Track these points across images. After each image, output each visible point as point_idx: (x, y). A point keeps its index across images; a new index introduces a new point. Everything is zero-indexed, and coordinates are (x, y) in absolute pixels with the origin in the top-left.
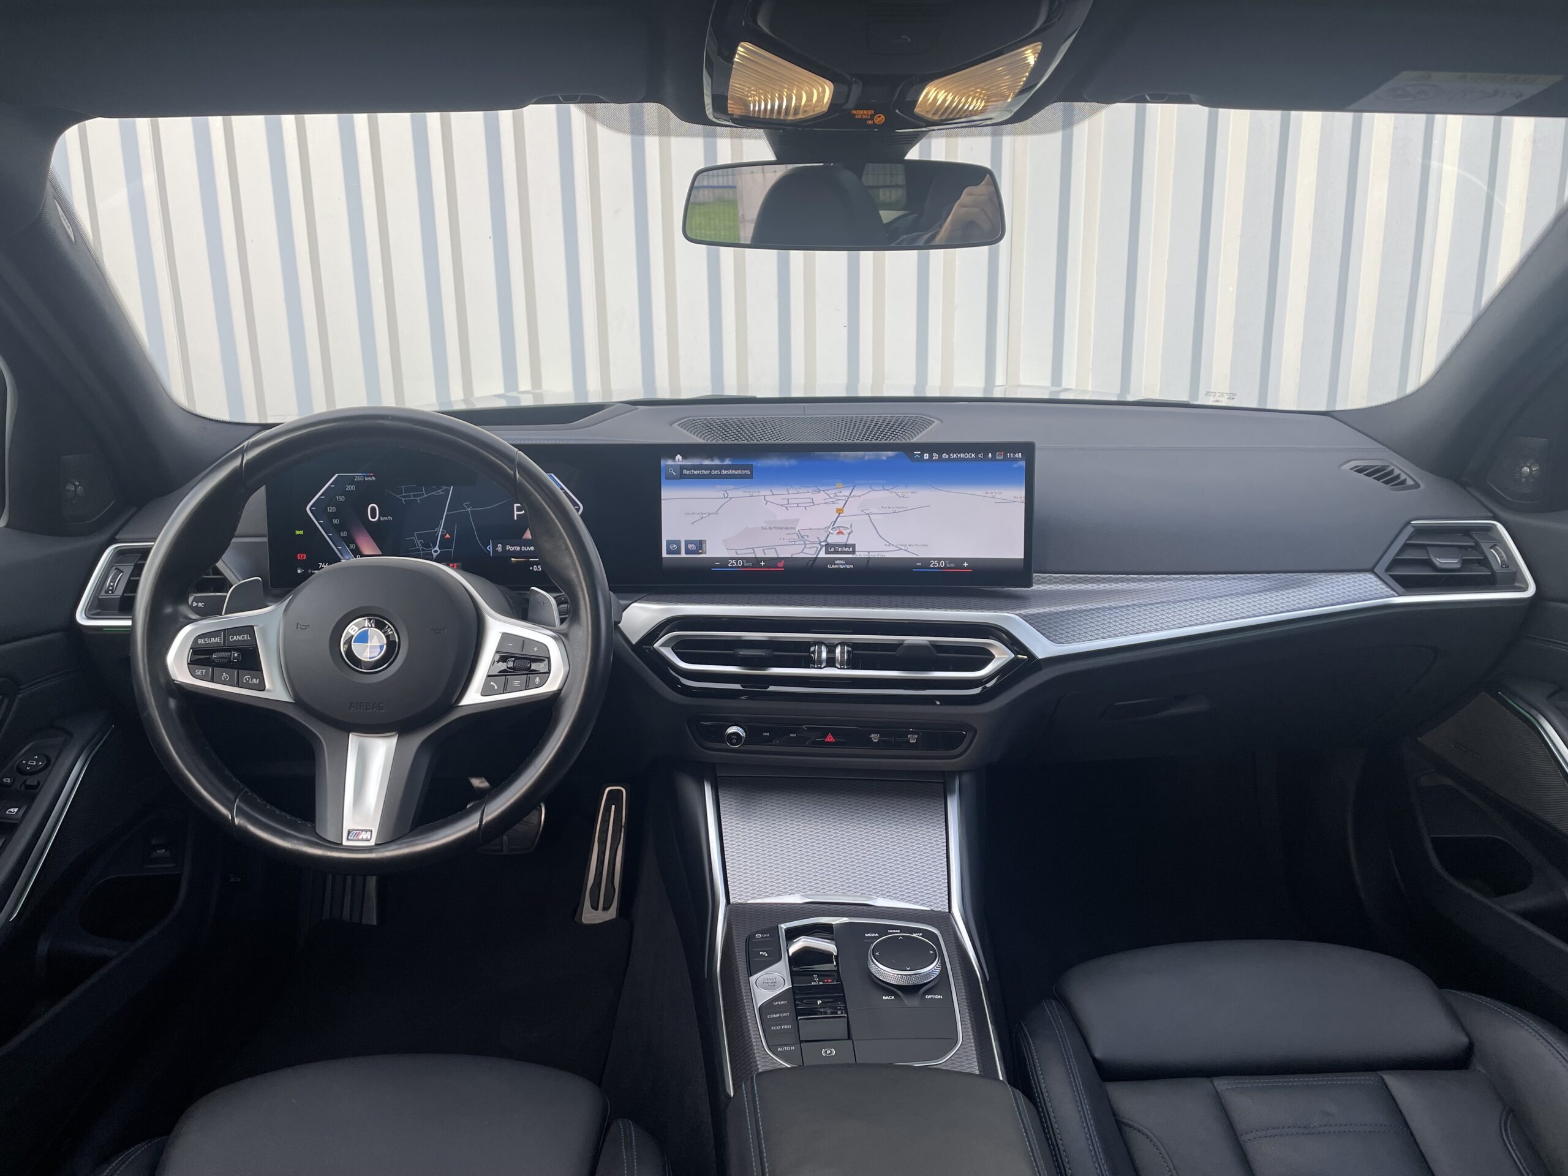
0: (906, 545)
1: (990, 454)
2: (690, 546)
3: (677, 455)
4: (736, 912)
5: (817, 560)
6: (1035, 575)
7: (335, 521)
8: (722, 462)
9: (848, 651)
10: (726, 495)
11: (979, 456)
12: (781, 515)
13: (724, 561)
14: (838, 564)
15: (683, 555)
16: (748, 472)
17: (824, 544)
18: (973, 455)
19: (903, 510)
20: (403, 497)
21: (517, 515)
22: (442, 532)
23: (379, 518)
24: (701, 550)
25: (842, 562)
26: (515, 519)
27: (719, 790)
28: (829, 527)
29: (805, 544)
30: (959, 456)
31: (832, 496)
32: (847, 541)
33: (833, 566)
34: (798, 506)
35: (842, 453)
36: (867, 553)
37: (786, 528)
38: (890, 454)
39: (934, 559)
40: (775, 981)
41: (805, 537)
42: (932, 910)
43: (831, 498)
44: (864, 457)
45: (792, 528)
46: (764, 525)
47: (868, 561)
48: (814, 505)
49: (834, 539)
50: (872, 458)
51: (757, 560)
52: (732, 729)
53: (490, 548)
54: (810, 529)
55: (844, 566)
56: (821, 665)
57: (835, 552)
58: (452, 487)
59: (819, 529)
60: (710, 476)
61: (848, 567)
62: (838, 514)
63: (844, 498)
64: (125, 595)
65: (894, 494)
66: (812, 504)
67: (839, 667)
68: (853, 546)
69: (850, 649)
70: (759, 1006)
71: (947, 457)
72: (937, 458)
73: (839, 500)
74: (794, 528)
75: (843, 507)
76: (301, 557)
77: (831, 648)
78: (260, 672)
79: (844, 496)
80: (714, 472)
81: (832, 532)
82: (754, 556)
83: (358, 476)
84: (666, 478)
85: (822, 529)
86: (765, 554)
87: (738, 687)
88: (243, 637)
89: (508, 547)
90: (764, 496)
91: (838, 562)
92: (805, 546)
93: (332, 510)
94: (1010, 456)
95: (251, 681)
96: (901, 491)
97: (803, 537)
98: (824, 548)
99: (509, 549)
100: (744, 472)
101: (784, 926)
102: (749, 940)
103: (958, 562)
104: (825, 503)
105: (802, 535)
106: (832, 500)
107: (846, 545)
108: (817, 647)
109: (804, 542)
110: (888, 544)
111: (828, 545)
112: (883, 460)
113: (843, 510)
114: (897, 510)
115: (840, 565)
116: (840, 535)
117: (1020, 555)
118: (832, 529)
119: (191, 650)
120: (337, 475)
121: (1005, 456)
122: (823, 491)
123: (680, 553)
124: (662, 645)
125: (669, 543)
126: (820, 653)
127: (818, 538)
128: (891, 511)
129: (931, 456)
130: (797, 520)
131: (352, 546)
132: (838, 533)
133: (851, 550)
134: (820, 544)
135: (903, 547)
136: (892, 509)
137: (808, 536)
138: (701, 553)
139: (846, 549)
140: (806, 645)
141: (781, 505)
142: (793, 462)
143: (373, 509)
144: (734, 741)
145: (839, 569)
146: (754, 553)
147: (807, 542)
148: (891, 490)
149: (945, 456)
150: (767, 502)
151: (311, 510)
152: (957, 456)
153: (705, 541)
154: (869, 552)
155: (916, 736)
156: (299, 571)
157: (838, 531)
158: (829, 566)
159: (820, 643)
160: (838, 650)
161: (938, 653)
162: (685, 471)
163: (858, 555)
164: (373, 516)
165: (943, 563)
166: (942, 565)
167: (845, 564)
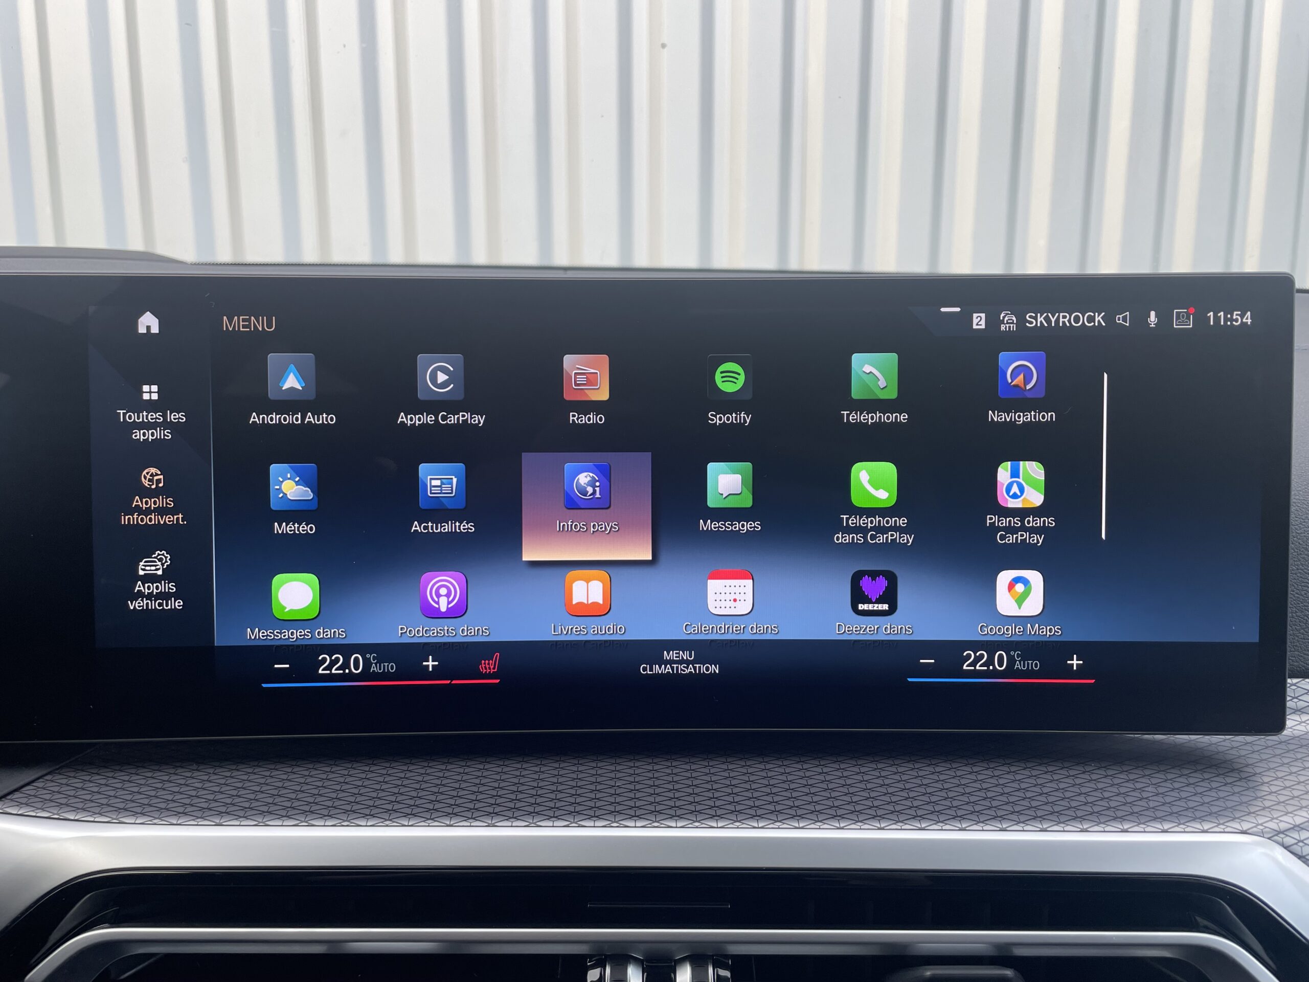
1: (1153, 314)
9: (720, 980)
11: (1117, 319)
13: (306, 656)
14: (671, 662)
18: (1098, 318)
25: (685, 656)
30: (1053, 320)
33: (657, 669)
39: (974, 644)
51: (416, 651)
55: (691, 669)
61: (703, 670)
71: (1016, 323)
77: (658, 965)
82: (403, 640)
91: (673, 655)
94: (1217, 319)
103: (1048, 652)
108: (607, 972)
115: (679, 664)
121: (1200, 319)
140: (571, 968)
145: (678, 676)
152: (1047, 319)
158: (645, 670)
159: (619, 955)
160: (683, 977)
165: (1001, 658)
166: (1001, 666)
167: (693, 662)
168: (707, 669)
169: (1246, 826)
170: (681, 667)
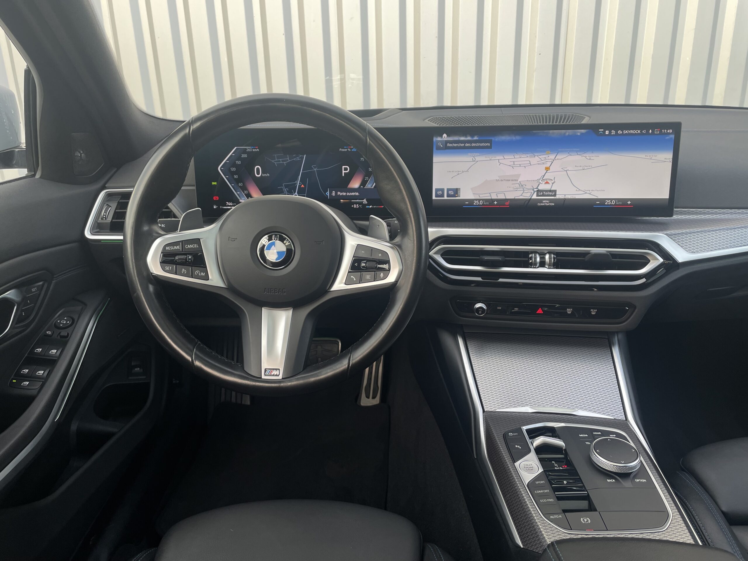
0: (590, 191)
1: (651, 130)
2: (450, 192)
3: (443, 134)
4: (489, 416)
5: (531, 200)
6: (675, 209)
7: (236, 177)
8: (472, 138)
9: (554, 258)
10: (474, 160)
11: (643, 132)
12: (509, 172)
13: (471, 201)
14: (544, 203)
15: (446, 198)
16: (489, 144)
17: (536, 190)
18: (639, 131)
19: (589, 167)
20: (275, 161)
21: (344, 173)
22: (299, 183)
23: (262, 174)
24: (457, 194)
25: (547, 202)
26: (343, 175)
27: (467, 341)
28: (540, 179)
29: (524, 190)
30: (629, 132)
31: (543, 159)
32: (551, 188)
33: (541, 204)
34: (520, 166)
35: (551, 131)
36: (564, 196)
37: (512, 180)
38: (583, 131)
39: (608, 199)
40: (531, 466)
41: (524, 186)
42: (615, 419)
43: (542, 160)
44: (565, 133)
45: (516, 180)
46: (498, 178)
47: (564, 201)
48: (531, 165)
49: (542, 187)
50: (571, 134)
51: (493, 201)
52: (478, 305)
53: (328, 193)
54: (527, 181)
55: (548, 204)
56: (536, 266)
57: (543, 195)
58: (305, 155)
59: (533, 181)
60: (465, 148)
61: (551, 204)
62: (546, 171)
63: (551, 160)
64: (113, 220)
65: (584, 157)
66: (530, 165)
67: (548, 267)
68: (555, 191)
69: (555, 256)
70: (527, 484)
71: (621, 132)
72: (614, 134)
73: (547, 162)
74: (517, 180)
75: (550, 167)
76: (216, 198)
77: (542, 255)
78: (206, 268)
79: (551, 159)
80: (467, 145)
81: (541, 182)
82: (490, 198)
83: (248, 148)
84: (436, 149)
85: (535, 180)
86: (497, 197)
87: (479, 279)
88: (194, 246)
89: (339, 193)
90: (499, 160)
91: (545, 201)
92: (524, 192)
93: (234, 169)
94: (664, 131)
95: (200, 274)
96: (588, 155)
97: (522, 186)
98: (536, 192)
99: (339, 194)
100: (486, 144)
101: (525, 428)
102: (505, 436)
103: (624, 201)
104: (538, 164)
105: (522, 184)
106: (543, 162)
107: (550, 191)
108: (533, 255)
109: (523, 189)
110: (578, 190)
111: (538, 191)
112: (578, 135)
113: (549, 168)
114: (586, 168)
115: (546, 203)
116: (547, 185)
117: (667, 196)
118: (542, 181)
119: (162, 254)
120: (236, 148)
121: (661, 131)
122: (537, 156)
123: (443, 197)
124: (435, 253)
125: (437, 190)
126: (535, 258)
127: (532, 186)
128: (581, 168)
129: (610, 132)
130: (519, 175)
131: (246, 192)
132: (546, 183)
133: (554, 193)
134: (533, 190)
135: (588, 192)
136: (582, 167)
137: (526, 185)
138: (456, 197)
139: (550, 193)
140: (526, 254)
141: (509, 166)
142: (518, 138)
143: (258, 169)
144: (480, 312)
145: (545, 206)
146: (491, 196)
147: (525, 189)
148: (583, 155)
149: (620, 132)
150: (500, 163)
151: (221, 169)
152: (628, 132)
153: (460, 189)
154: (565, 195)
155: (596, 310)
156: (215, 207)
157: (545, 182)
158: (539, 204)
159: (535, 252)
160: (547, 257)
161: (613, 259)
162: (448, 145)
163: (558, 197)
164: (258, 174)
165: (613, 202)
166: (613, 203)
167: (549, 203)
168: (552, 204)
170: (547, 204)
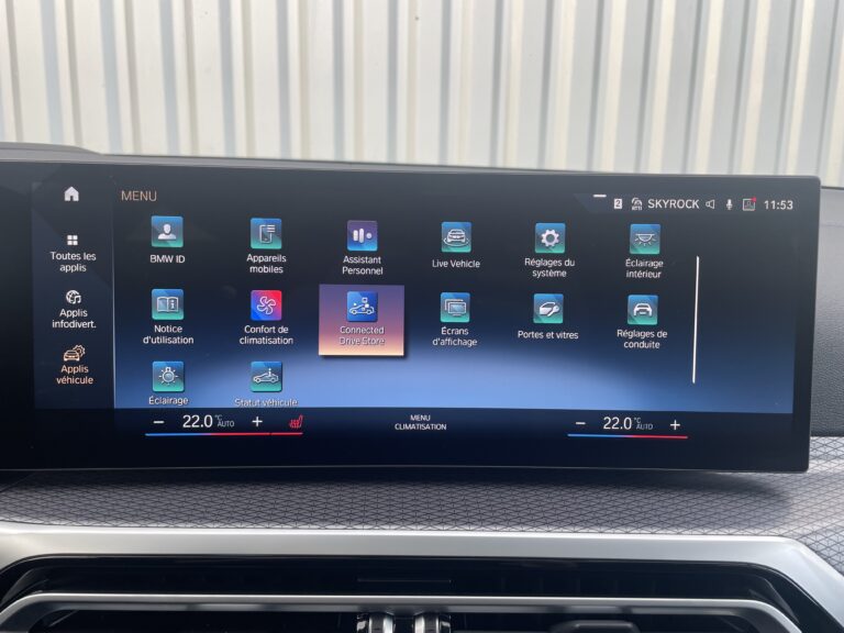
1: (730, 201)
9: (443, 629)
11: (708, 204)
14: (415, 422)
18: (695, 203)
25: (424, 418)
33: (406, 427)
39: (611, 413)
55: (428, 427)
61: (436, 427)
69: (447, 626)
77: (404, 625)
82: (239, 406)
86: (263, 402)
91: (417, 418)
108: (370, 623)
117: (784, 407)
140: (345, 620)
145: (419, 433)
146: (241, 399)
158: (399, 426)
159: (378, 612)
160: (420, 626)
165: (628, 422)
166: (628, 427)
167: (430, 423)
168: (439, 427)
169: (782, 532)
170: (422, 425)
